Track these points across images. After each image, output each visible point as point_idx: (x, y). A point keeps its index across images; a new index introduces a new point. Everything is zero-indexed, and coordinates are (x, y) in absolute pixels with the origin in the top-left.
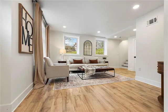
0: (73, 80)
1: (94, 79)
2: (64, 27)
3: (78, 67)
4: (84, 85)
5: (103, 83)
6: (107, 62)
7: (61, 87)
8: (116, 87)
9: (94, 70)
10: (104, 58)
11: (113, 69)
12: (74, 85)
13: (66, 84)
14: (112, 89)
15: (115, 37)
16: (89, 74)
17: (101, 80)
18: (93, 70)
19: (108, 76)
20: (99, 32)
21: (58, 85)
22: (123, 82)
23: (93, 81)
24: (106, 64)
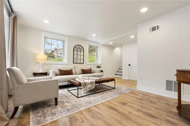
0: (64, 101)
1: (94, 95)
2: (46, 22)
3: (69, 80)
4: (84, 107)
5: (107, 100)
6: (102, 71)
7: (46, 119)
8: (125, 102)
9: (93, 82)
10: (99, 67)
11: (113, 80)
12: (68, 110)
13: (54, 111)
14: (123, 106)
15: (111, 43)
16: (86, 88)
17: (103, 96)
18: (91, 83)
19: (107, 89)
20: (94, 35)
21: (39, 114)
22: (128, 94)
23: (94, 98)
24: (101, 73)
